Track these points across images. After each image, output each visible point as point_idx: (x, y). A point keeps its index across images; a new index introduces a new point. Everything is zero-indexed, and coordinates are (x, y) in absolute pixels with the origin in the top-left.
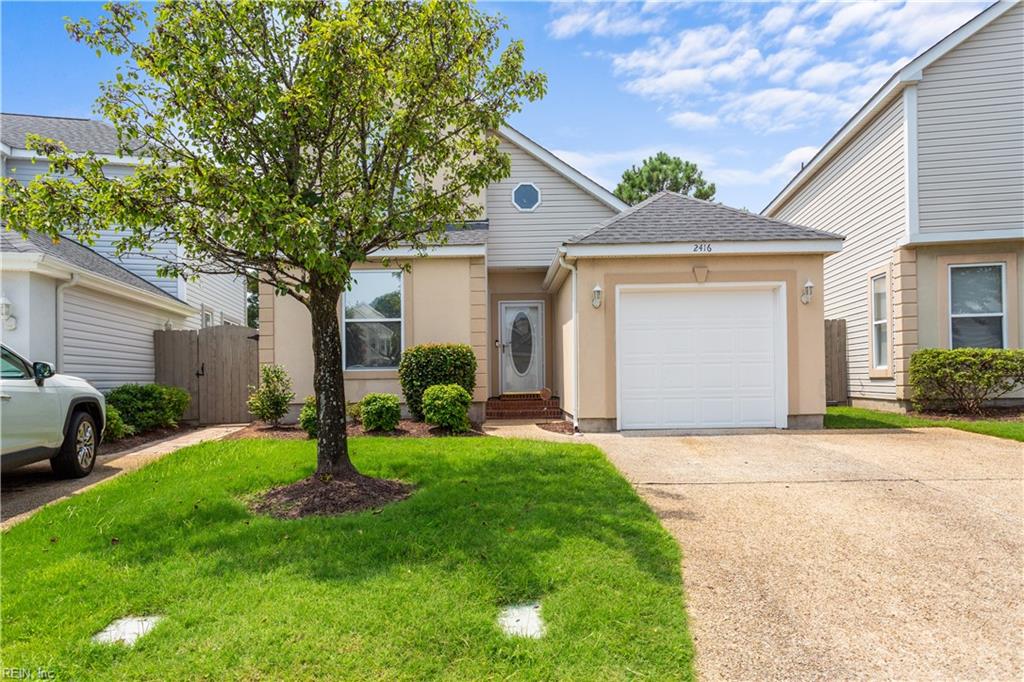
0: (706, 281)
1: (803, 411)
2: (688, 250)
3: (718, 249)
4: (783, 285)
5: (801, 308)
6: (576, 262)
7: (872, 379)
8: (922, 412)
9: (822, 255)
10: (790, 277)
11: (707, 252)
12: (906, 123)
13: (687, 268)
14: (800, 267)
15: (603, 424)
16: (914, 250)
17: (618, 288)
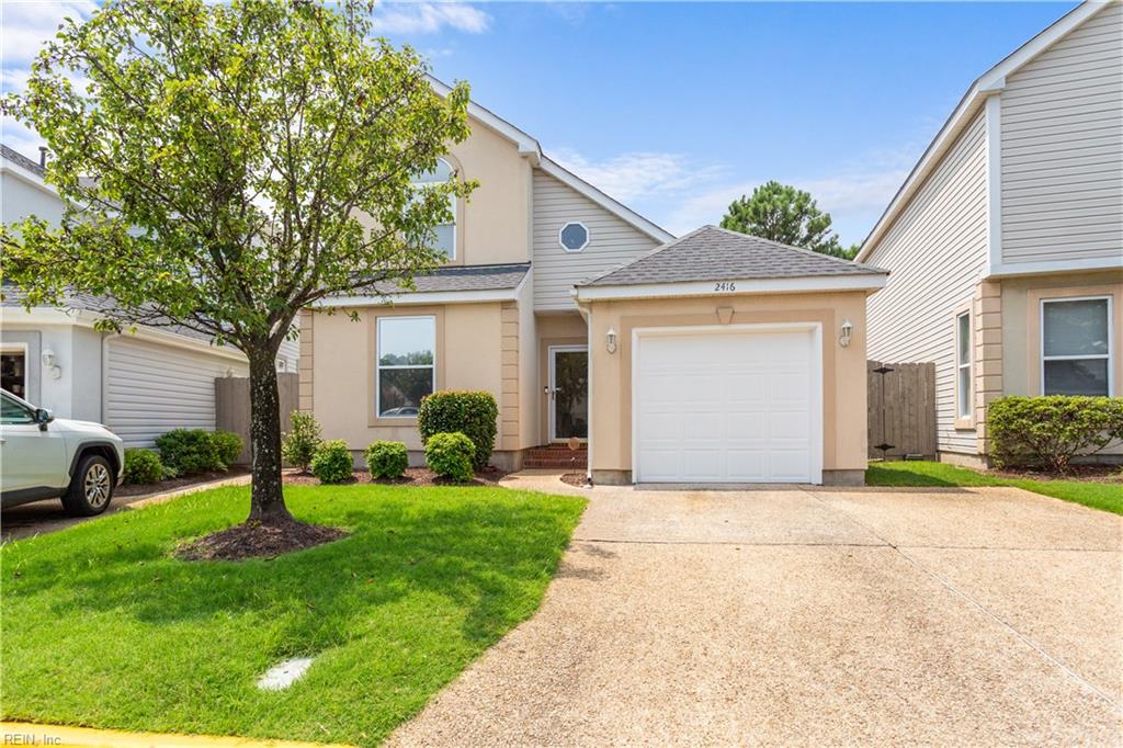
0: (730, 323)
1: (841, 465)
2: (709, 289)
3: (742, 288)
4: (819, 326)
5: (840, 352)
7: (958, 430)
9: (865, 293)
10: (828, 318)
11: (729, 291)
13: (710, 309)
14: (838, 306)
15: (618, 477)
16: (999, 283)
17: (635, 332)
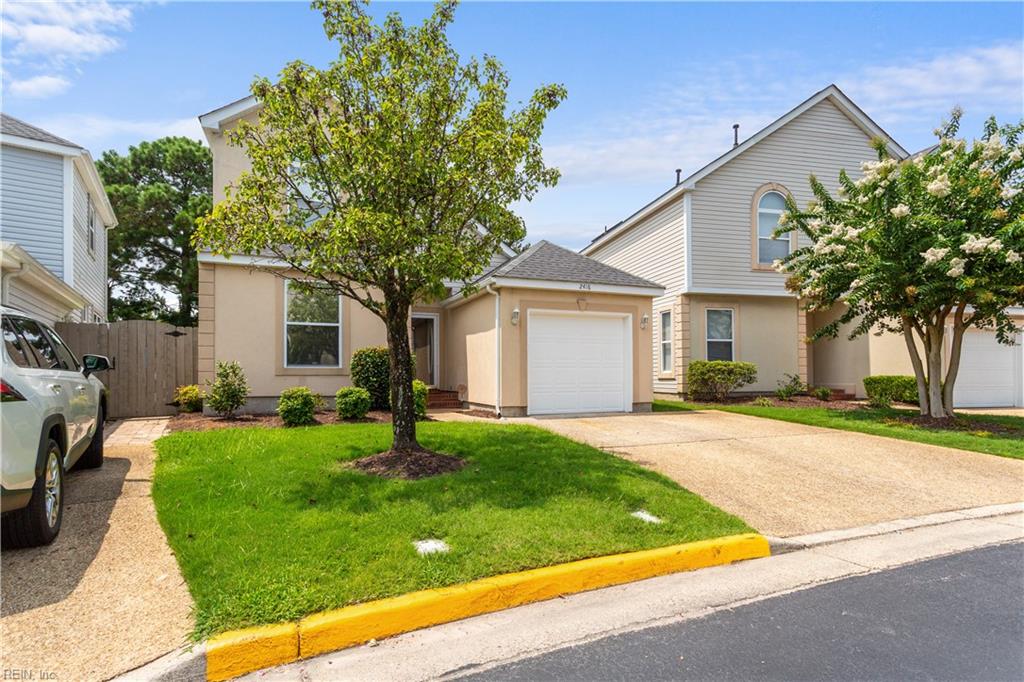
0: (586, 310)
1: (641, 401)
2: (575, 287)
3: (595, 288)
4: (631, 316)
5: (640, 331)
6: (498, 290)
7: (660, 379)
8: (695, 400)
9: (651, 297)
10: (634, 310)
11: (587, 290)
12: (685, 215)
13: (574, 300)
14: (639, 304)
15: (518, 411)
16: (688, 296)
17: (529, 311)
